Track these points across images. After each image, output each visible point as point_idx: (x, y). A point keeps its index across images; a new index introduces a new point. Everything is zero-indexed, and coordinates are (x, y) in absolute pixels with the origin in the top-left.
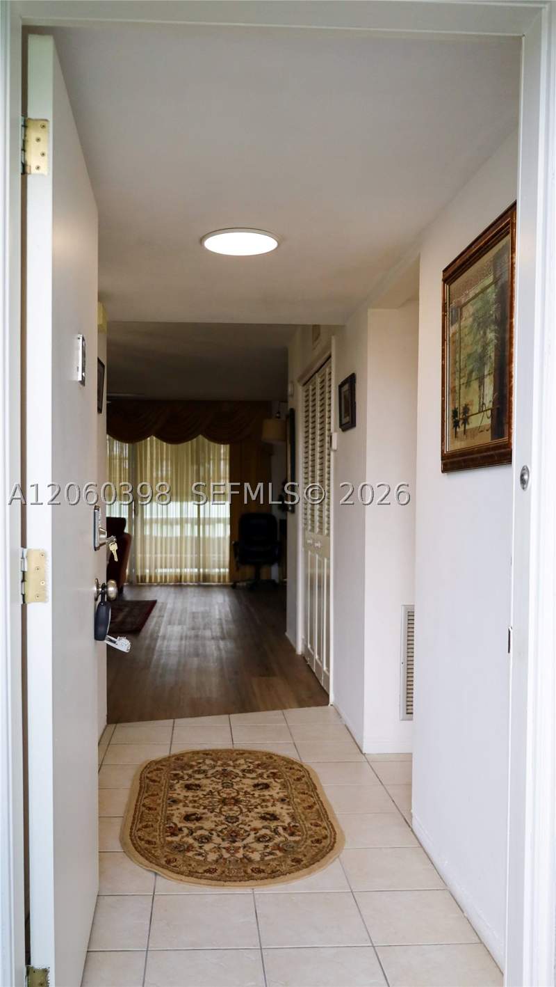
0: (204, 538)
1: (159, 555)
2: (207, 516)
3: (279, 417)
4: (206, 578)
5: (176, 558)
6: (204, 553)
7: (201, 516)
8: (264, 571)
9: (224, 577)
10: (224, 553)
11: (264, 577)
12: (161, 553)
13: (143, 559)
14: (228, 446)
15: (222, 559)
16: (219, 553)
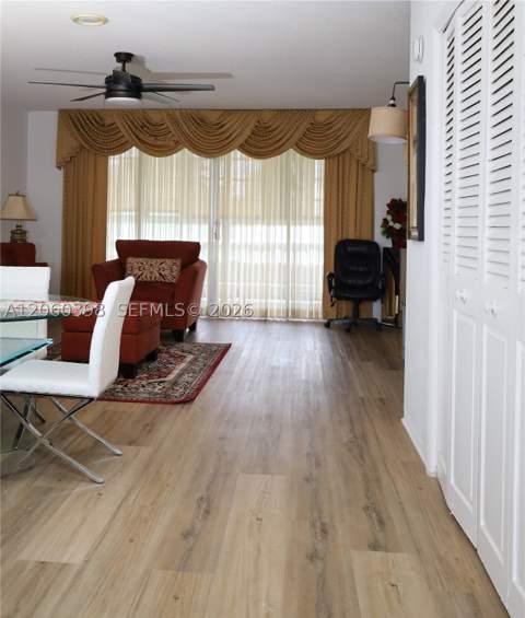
0: (294, 266)
1: (242, 284)
2: (298, 242)
3: (393, 105)
4: (295, 313)
5: (261, 287)
6: (294, 282)
7: (292, 241)
8: (363, 307)
9: (317, 313)
10: (317, 283)
11: (363, 315)
12: (245, 281)
13: (224, 287)
14: (323, 161)
15: (314, 291)
16: (311, 283)
